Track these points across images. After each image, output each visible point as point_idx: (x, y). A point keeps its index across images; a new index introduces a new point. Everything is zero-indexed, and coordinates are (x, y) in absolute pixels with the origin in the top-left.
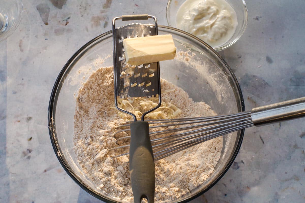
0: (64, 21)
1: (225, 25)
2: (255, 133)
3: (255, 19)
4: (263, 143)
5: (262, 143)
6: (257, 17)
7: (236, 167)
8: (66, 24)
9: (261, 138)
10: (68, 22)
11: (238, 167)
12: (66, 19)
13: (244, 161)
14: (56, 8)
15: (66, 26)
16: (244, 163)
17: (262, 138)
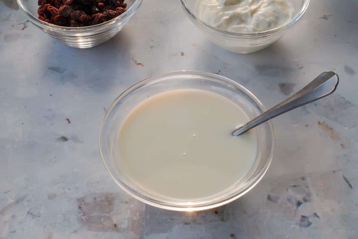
0: (21, 25)
1: (274, 12)
2: (334, 172)
3: (322, 18)
4: (351, 186)
5: (349, 187)
6: (324, 15)
7: (306, 223)
8: (23, 29)
9: (345, 179)
10: (26, 25)
11: (309, 224)
12: (24, 21)
13: (318, 215)
14: (9, 9)
15: (24, 30)
16: (318, 217)
17: (348, 180)
